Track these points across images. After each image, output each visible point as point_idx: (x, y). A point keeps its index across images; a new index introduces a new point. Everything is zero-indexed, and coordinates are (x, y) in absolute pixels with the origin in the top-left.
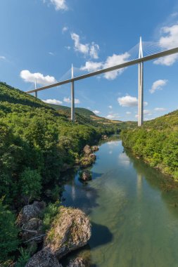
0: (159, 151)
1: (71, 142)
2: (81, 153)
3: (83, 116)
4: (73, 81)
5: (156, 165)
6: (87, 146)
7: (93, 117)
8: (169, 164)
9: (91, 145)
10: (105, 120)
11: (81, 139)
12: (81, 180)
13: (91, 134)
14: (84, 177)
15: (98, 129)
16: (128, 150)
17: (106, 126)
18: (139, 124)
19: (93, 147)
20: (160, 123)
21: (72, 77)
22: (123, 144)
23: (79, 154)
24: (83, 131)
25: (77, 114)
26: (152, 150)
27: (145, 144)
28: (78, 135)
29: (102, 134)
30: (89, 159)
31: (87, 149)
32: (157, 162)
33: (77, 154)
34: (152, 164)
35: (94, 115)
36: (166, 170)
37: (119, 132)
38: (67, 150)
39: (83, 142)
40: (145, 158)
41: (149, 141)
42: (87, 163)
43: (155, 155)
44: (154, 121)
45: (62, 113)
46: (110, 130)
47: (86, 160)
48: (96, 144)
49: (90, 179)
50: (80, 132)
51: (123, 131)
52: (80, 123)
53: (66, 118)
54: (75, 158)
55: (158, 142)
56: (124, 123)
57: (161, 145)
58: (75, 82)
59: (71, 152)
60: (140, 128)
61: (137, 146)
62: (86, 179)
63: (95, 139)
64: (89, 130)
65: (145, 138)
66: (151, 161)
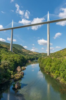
0: (58, 70)
1: (9, 64)
2: (15, 71)
3: (17, 49)
4: (12, 29)
5: (57, 78)
6: (19, 67)
7: (23, 50)
8: (64, 77)
9: (21, 66)
10: (30, 52)
11: (16, 62)
12: (14, 89)
13: (22, 60)
14: (16, 87)
15: (25, 57)
16: (42, 69)
17: (30, 55)
18: (48, 55)
19: (23, 67)
20: (58, 55)
21: (12, 27)
22: (40, 65)
23: (14, 72)
24: (17, 57)
25: (14, 48)
26: (55, 69)
27: (51, 66)
28: (14, 60)
29: (28, 59)
30: (20, 75)
31: (19, 69)
32: (58, 76)
33: (12, 72)
34: (55, 77)
35: (24, 48)
36: (62, 80)
37: (37, 58)
38: (6, 69)
39: (16, 64)
40: (51, 74)
41: (53, 64)
42: (18, 77)
43: (56, 72)
44: (55, 53)
45: (5, 47)
46: (32, 57)
47: (18, 75)
48: (24, 66)
49: (19, 88)
50: (15, 58)
51: (39, 58)
52: (16, 53)
53: (7, 49)
54: (11, 75)
55: (57, 64)
56: (40, 54)
57: (59, 66)
58: (14, 29)
59: (9, 70)
60: (48, 57)
61: (47, 67)
62: (17, 88)
63: (24, 62)
64: (20, 57)
65: (51, 62)
66: (54, 75)
